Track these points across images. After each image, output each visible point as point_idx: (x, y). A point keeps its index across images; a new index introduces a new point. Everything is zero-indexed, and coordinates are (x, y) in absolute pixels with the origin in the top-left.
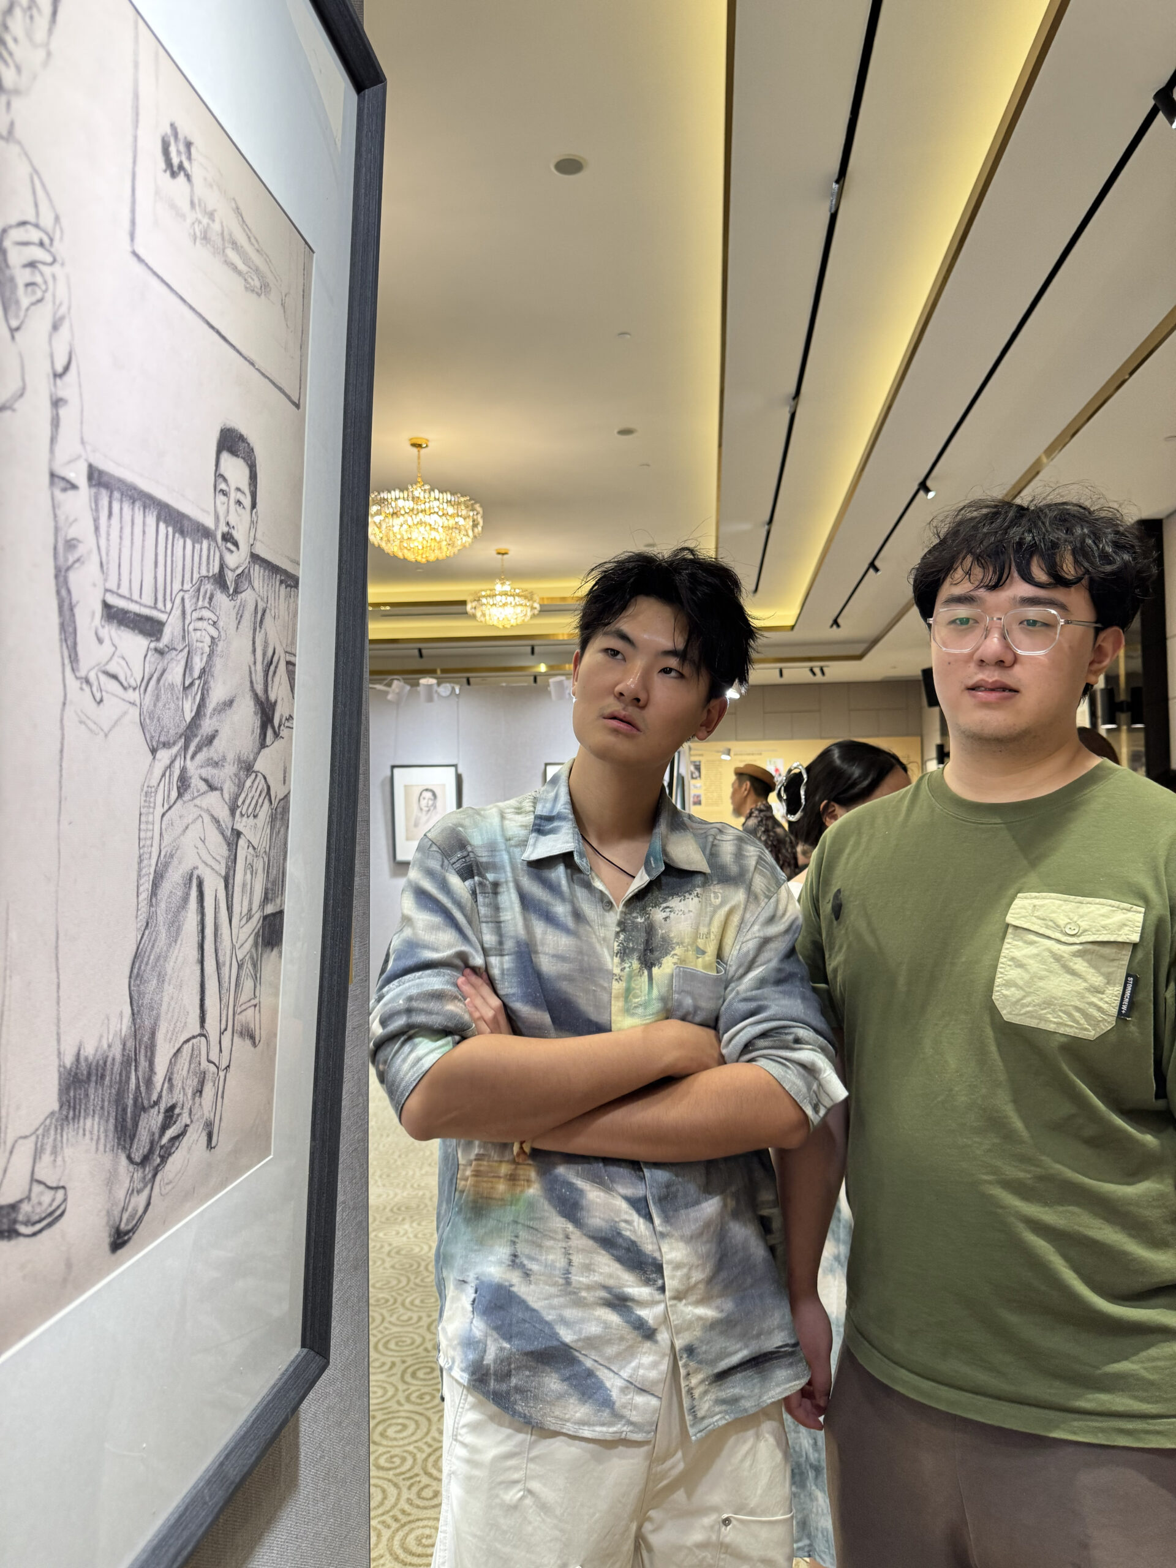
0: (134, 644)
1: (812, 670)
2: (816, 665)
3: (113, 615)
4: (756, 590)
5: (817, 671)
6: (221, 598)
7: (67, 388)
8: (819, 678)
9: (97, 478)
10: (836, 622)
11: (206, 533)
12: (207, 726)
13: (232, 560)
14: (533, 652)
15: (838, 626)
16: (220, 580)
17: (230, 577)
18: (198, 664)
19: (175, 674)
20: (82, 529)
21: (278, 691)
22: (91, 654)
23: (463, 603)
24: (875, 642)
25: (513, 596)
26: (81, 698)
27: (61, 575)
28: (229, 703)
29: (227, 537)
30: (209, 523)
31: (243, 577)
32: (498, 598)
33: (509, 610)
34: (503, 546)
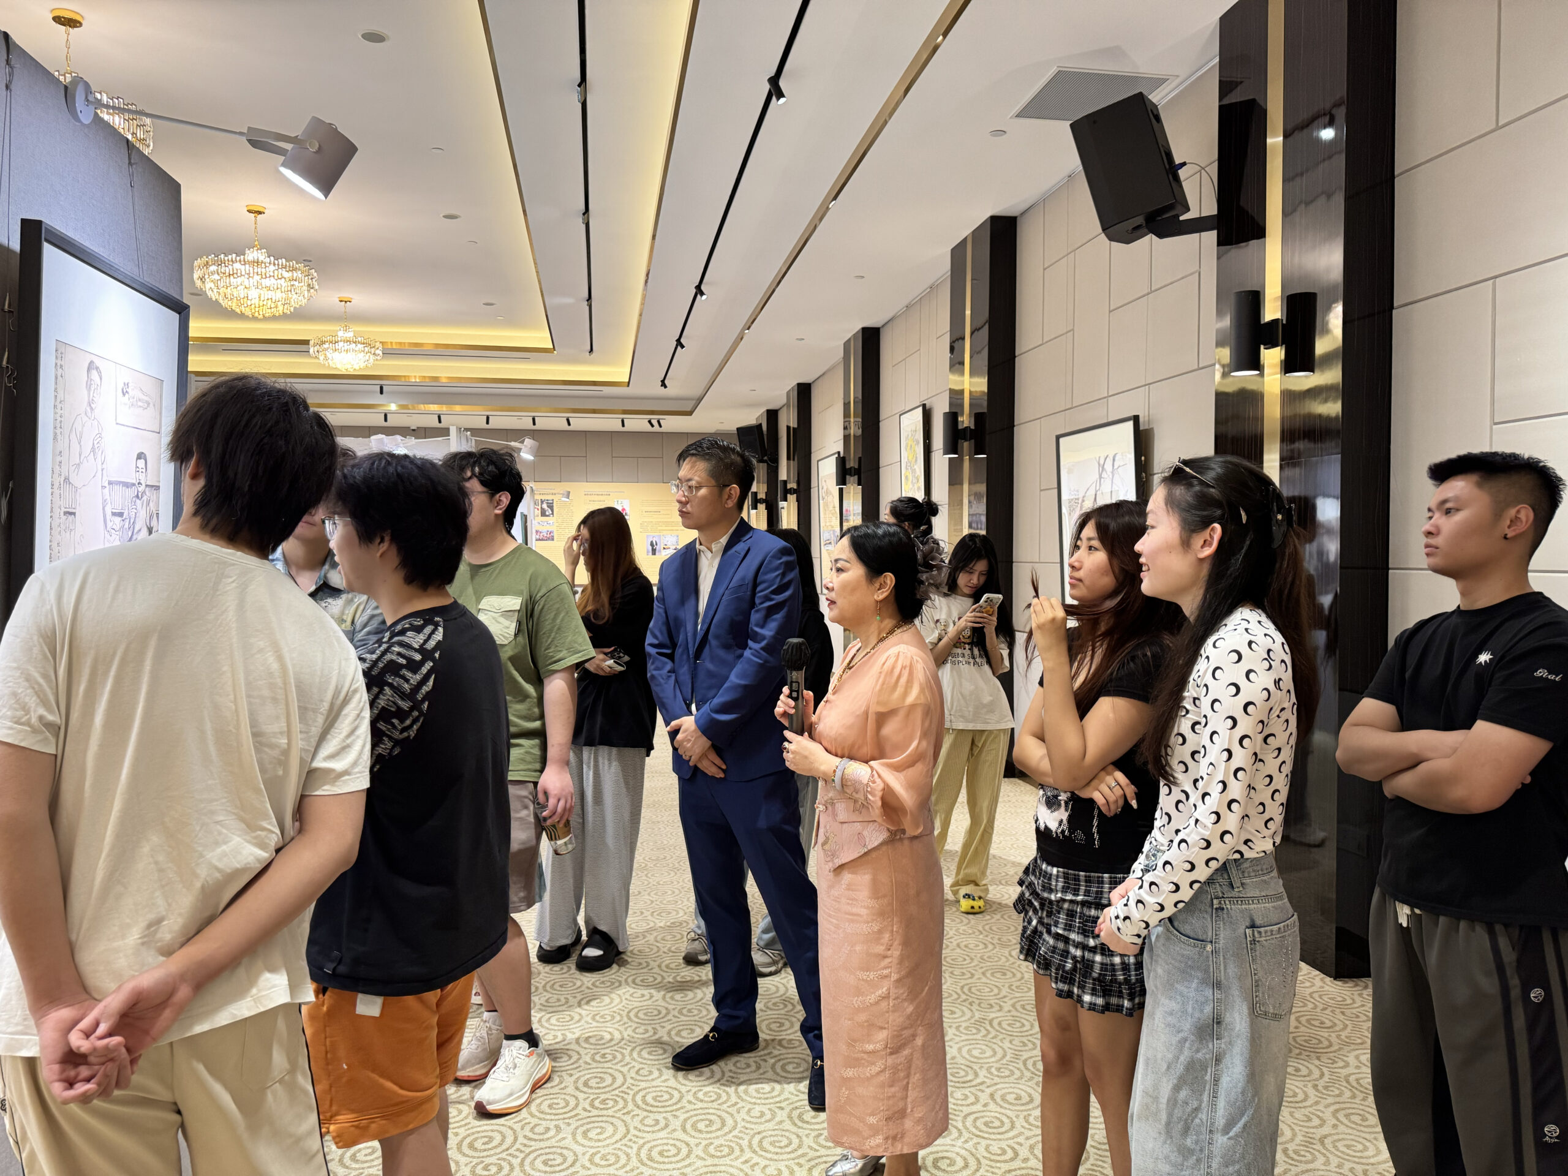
0: (118, 519)
1: (650, 422)
2: (654, 418)
3: (114, 514)
4: (592, 350)
5: (655, 422)
6: (138, 501)
7: (104, 466)
8: (656, 428)
9: (110, 483)
10: (664, 385)
11: (134, 485)
12: (134, 537)
13: (140, 489)
14: (381, 392)
15: (666, 387)
16: (137, 496)
17: (140, 494)
18: (132, 521)
19: (126, 526)
20: (107, 497)
21: (154, 523)
22: (109, 524)
23: (306, 342)
24: (700, 400)
25: (355, 343)
26: (107, 536)
27: (104, 509)
28: (140, 530)
29: (139, 483)
30: (134, 481)
31: (144, 492)
32: (341, 344)
33: (351, 355)
34: (346, 295)
